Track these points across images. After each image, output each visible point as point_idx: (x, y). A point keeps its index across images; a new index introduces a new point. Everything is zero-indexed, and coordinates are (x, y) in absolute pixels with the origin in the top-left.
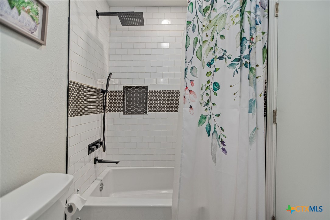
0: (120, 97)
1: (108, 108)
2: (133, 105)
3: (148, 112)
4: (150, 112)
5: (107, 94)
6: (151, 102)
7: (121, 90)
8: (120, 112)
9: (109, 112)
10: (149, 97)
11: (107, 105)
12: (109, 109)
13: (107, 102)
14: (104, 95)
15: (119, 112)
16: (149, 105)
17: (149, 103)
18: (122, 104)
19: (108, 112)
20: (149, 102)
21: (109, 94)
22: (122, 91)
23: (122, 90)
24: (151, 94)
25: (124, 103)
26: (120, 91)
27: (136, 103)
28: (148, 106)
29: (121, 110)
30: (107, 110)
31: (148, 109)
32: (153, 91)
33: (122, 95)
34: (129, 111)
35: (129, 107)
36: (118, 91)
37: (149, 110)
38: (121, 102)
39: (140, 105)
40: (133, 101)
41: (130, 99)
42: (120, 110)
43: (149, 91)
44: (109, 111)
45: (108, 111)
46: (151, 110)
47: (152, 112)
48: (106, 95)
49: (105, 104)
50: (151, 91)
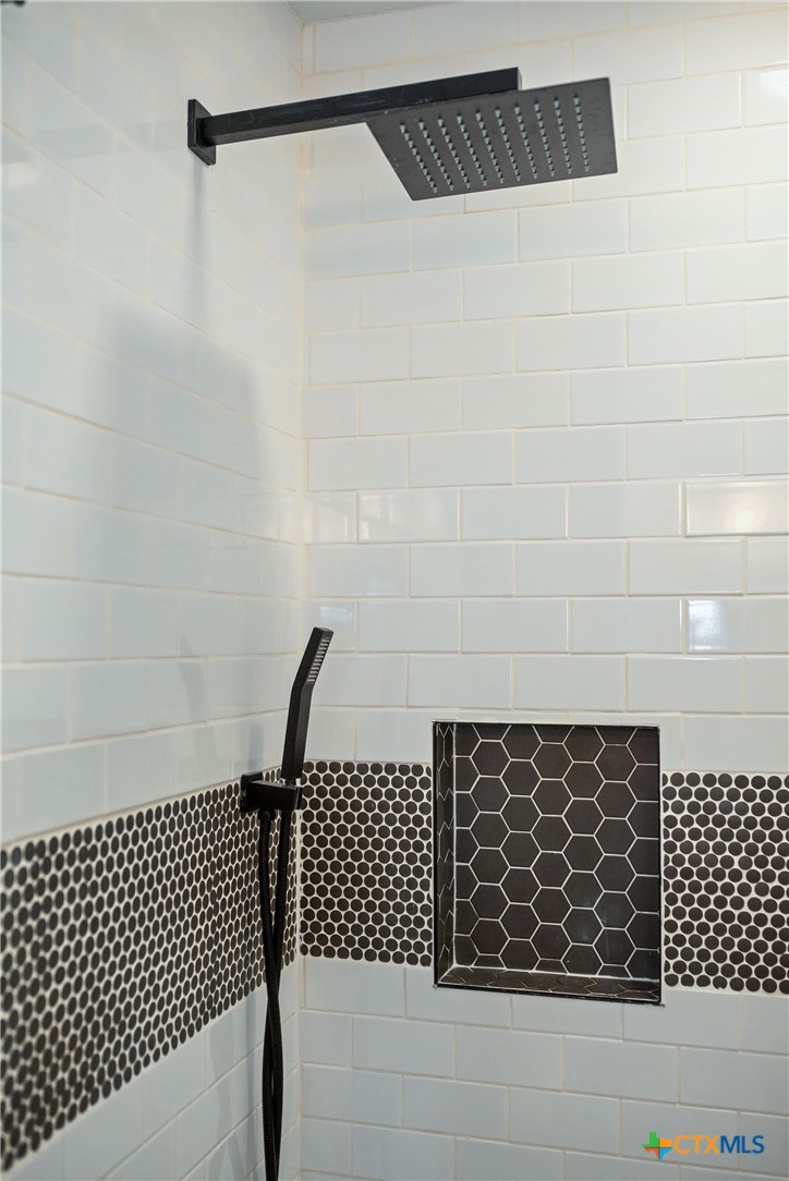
0: (405, 821)
1: (309, 915)
2: (521, 885)
3: (672, 981)
4: (688, 981)
5: (299, 813)
6: (695, 887)
7: (411, 760)
8: (412, 960)
9: (316, 952)
10: (679, 835)
11: (299, 886)
12: (316, 927)
13: (299, 861)
14: (266, 827)
15: (398, 959)
16: (679, 913)
17: (671, 899)
18: (425, 885)
19: (304, 950)
20: (679, 887)
21: (307, 816)
22: (418, 769)
23: (426, 758)
24: (694, 808)
25: (442, 874)
26: (404, 769)
27: (552, 870)
28: (671, 927)
29: (419, 948)
30: (298, 935)
31: (671, 953)
32: (709, 779)
33: (425, 808)
34: (489, 939)
35: (489, 901)
36: (390, 768)
37: (679, 967)
38: (418, 872)
39: (583, 890)
40: (521, 851)
41: (490, 830)
42: (406, 946)
43: (677, 779)
44: (318, 945)
45: (308, 939)
46: (696, 968)
47: (703, 982)
48: (286, 831)
49: (281, 908)
50: (693, 779)
